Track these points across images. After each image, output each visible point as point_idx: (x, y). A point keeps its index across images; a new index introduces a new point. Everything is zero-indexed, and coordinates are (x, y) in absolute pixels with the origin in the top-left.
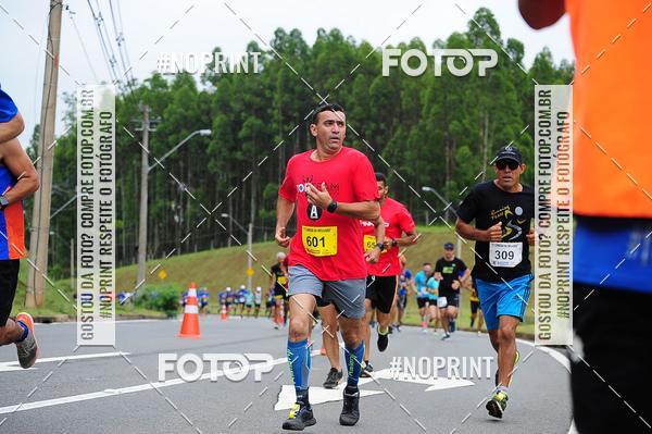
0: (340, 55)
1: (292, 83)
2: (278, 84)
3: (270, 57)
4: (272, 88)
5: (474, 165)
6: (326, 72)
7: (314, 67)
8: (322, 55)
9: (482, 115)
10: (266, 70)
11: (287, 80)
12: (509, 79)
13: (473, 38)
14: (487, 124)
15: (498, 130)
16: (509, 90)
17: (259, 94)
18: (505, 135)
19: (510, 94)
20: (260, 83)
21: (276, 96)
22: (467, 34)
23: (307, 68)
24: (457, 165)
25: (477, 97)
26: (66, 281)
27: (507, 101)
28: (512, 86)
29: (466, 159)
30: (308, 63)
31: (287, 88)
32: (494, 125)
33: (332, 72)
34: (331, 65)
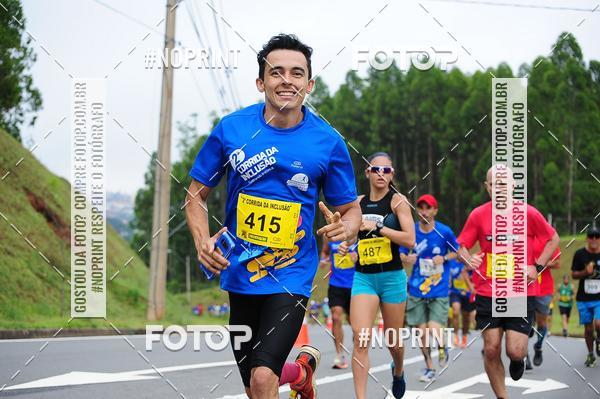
0: (432, 80)
1: (387, 108)
2: (375, 109)
3: (367, 84)
4: (369, 113)
5: (561, 180)
6: (419, 97)
7: (408, 92)
8: (416, 81)
9: (567, 132)
10: (364, 97)
11: (383, 104)
12: (592, 99)
13: (557, 60)
14: (572, 140)
15: (583, 146)
16: (592, 108)
17: (358, 119)
18: (589, 150)
19: (593, 113)
20: (359, 109)
21: (374, 120)
22: (552, 58)
23: (401, 93)
24: (545, 180)
25: (562, 117)
26: (183, 295)
27: (591, 119)
28: (595, 105)
29: (553, 175)
30: (403, 89)
31: (384, 113)
32: (579, 142)
33: (425, 97)
34: (424, 90)
